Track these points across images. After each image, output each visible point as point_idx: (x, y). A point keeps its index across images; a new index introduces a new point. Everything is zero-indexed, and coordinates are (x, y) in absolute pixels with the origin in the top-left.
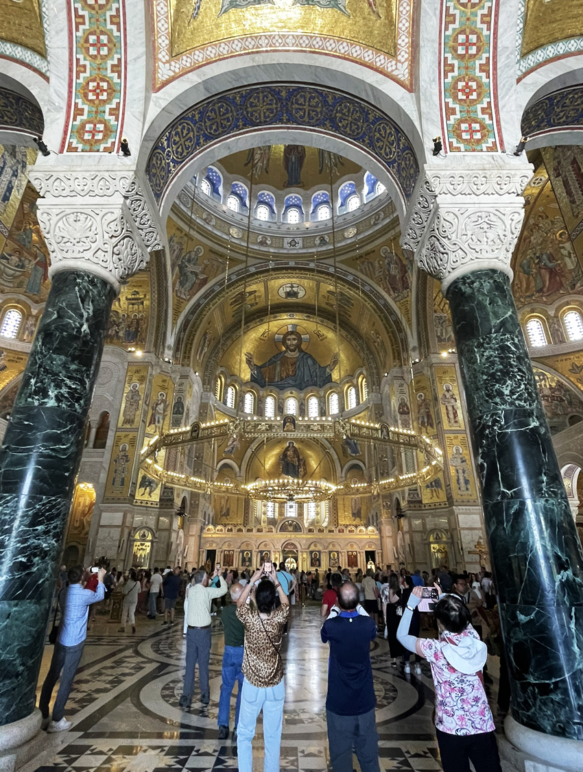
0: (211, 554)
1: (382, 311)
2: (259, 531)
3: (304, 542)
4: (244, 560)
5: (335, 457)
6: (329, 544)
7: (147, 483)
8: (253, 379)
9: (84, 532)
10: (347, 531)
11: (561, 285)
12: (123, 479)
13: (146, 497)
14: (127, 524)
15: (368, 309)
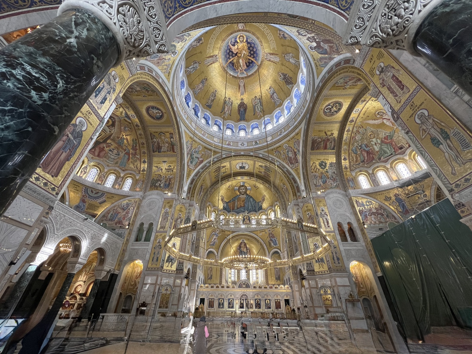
0: (202, 301)
1: (286, 174)
2: (228, 287)
3: (252, 294)
4: (219, 304)
5: (265, 247)
6: (265, 295)
7: (170, 260)
8: (224, 208)
9: (136, 287)
10: (274, 288)
11: (373, 158)
12: (158, 258)
13: (169, 268)
14: (158, 283)
15: (279, 172)
